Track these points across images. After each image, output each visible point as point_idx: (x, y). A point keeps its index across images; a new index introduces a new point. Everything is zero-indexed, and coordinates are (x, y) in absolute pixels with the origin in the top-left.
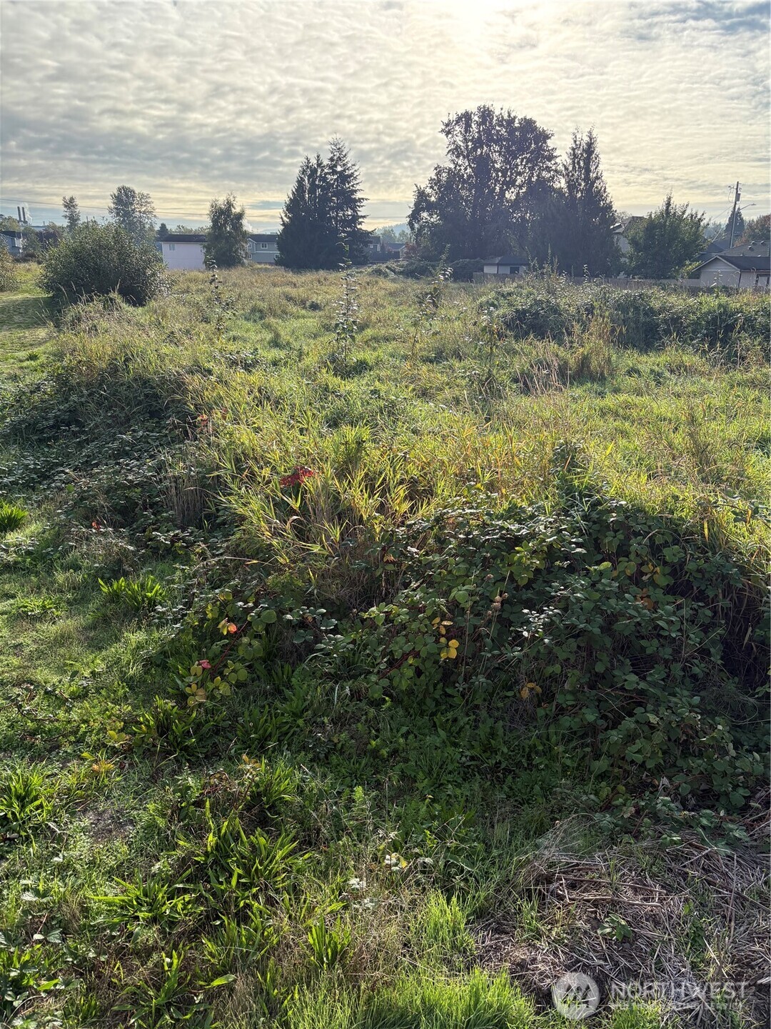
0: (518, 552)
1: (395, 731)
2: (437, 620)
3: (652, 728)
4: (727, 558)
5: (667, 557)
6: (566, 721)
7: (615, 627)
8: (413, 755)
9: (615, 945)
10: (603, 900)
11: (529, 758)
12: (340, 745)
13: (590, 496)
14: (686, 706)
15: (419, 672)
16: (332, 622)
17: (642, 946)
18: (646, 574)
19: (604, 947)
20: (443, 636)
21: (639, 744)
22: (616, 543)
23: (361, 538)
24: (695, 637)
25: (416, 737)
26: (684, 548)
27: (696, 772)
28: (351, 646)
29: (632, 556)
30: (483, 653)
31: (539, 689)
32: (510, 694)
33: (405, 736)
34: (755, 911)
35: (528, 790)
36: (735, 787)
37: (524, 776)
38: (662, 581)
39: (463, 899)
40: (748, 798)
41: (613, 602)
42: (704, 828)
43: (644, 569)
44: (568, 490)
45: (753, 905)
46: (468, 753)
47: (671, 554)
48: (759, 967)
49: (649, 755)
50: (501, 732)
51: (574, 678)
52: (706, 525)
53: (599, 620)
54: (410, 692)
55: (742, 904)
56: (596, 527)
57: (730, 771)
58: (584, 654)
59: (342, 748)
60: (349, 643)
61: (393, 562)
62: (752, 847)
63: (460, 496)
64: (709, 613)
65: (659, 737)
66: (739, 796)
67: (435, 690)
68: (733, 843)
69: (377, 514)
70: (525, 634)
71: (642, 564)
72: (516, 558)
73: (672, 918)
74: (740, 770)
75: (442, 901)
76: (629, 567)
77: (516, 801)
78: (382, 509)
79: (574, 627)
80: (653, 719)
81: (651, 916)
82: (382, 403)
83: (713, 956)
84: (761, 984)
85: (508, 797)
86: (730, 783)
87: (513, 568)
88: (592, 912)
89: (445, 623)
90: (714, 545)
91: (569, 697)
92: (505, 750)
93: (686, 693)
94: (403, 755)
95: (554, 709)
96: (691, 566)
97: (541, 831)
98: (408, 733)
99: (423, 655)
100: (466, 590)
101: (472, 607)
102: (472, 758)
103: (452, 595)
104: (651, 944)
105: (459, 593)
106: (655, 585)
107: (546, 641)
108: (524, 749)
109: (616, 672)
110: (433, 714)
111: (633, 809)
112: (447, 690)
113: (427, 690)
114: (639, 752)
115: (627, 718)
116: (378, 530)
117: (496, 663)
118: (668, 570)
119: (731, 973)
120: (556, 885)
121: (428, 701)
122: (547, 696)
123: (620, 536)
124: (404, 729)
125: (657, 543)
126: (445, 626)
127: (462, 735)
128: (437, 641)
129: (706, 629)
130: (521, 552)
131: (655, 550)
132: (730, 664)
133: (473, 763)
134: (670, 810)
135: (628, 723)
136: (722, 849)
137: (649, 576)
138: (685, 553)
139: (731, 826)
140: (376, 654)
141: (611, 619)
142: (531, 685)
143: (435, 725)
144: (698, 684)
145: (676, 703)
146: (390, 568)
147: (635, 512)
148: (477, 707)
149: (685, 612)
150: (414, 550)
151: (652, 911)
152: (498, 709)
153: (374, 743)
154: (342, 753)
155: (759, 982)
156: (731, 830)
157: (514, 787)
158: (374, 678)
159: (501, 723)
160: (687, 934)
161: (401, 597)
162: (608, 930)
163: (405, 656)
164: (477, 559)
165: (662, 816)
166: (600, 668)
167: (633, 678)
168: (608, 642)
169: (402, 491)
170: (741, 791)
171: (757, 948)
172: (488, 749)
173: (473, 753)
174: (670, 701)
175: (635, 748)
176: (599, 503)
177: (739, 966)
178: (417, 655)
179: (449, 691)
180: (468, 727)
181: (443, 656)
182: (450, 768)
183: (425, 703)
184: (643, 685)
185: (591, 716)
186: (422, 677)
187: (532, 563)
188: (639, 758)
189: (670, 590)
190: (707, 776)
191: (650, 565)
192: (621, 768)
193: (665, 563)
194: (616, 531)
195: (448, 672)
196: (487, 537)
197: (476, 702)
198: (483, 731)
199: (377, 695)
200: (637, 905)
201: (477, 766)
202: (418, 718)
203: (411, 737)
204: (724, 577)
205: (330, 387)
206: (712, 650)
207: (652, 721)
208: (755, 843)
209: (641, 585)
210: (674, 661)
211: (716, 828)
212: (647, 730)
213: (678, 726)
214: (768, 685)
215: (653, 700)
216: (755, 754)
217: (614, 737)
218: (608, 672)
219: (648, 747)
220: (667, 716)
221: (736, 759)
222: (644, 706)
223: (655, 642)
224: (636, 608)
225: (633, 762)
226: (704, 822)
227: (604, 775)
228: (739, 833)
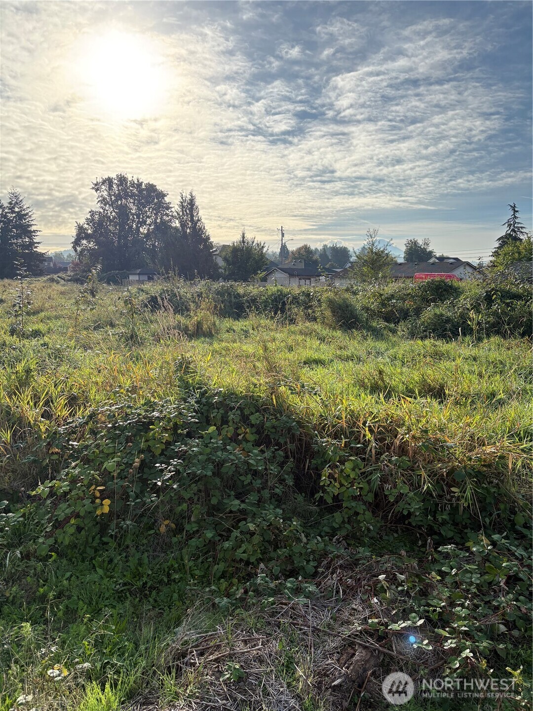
0: (153, 429)
1: (60, 577)
2: (93, 487)
3: (252, 534)
4: (289, 417)
5: (253, 421)
6: (194, 542)
7: (223, 470)
8: (75, 593)
9: (233, 686)
10: (223, 656)
11: (169, 575)
12: (11, 598)
13: (201, 388)
14: (272, 514)
15: (79, 529)
16: (4, 503)
17: (252, 681)
18: (240, 435)
19: (226, 690)
20: (98, 498)
21: (244, 547)
22: (219, 417)
23: (29, 440)
24: (274, 469)
25: (78, 577)
26: (263, 415)
27: (282, 558)
28: (21, 519)
29: (230, 424)
30: (128, 503)
31: (173, 526)
32: (152, 532)
33: (69, 579)
34: (326, 638)
35: (169, 599)
36: (308, 561)
37: (165, 590)
38: (251, 437)
39: (114, 685)
40: (316, 567)
41: (219, 453)
42: (288, 589)
43: (239, 431)
44: (186, 386)
45: (326, 634)
46: (121, 581)
47: (255, 419)
48: (332, 675)
49: (251, 553)
50: (146, 561)
51: (198, 510)
52: (274, 397)
53: (211, 466)
54: (73, 546)
55: (318, 635)
56: (206, 408)
57: (303, 551)
58: (203, 494)
59: (13, 600)
60: (20, 517)
61: (57, 453)
62: (321, 597)
63: (108, 399)
64: (281, 453)
65: (256, 539)
66: (310, 567)
67: (93, 540)
68: (309, 595)
69: (43, 419)
70: (159, 483)
71: (237, 428)
72: (151, 434)
73: (272, 655)
74: (310, 550)
75: (97, 689)
76: (229, 431)
77: (160, 609)
78: (47, 415)
79: (194, 474)
80: (252, 527)
81: (257, 658)
82: (50, 351)
83: (301, 674)
84: (335, 685)
85: (154, 607)
86: (304, 559)
87: (150, 443)
88: (216, 668)
89: (99, 488)
90: (281, 410)
91: (194, 525)
92: (150, 572)
93: (272, 507)
94: (67, 594)
95: (184, 537)
96: (268, 424)
97: (178, 623)
98: (71, 576)
99: (82, 514)
100: (114, 461)
101: (119, 474)
102: (125, 584)
103: (104, 467)
104: (259, 678)
105: (110, 464)
106: (247, 441)
107: (175, 486)
108: (164, 571)
109: (225, 501)
110: (92, 559)
111: (242, 591)
112: (103, 539)
113: (87, 541)
114: (244, 552)
115: (234, 531)
116: (43, 430)
117: (140, 512)
118: (254, 430)
119: (314, 683)
120: (189, 657)
121: (88, 550)
122: (179, 529)
123: (222, 411)
124: (68, 574)
125: (246, 413)
126: (98, 490)
127: (116, 569)
128: (93, 502)
129: (282, 465)
130: (155, 429)
131: (245, 419)
132: (299, 486)
133: (125, 588)
134: (266, 582)
135: (236, 533)
136: (302, 600)
137: (242, 435)
138: (264, 418)
139: (306, 585)
140: (43, 522)
141: (219, 465)
142: (167, 522)
143: (94, 566)
144: (279, 501)
145: (266, 514)
146: (55, 457)
147: (231, 395)
148: (128, 547)
149: (268, 454)
150: (75, 443)
151: (258, 654)
152: (143, 545)
153: (41, 590)
154: (13, 603)
155: (333, 684)
156: (306, 587)
157: (158, 599)
158: (41, 540)
159: (146, 554)
160: (283, 664)
161: (63, 474)
162: (228, 676)
163: (67, 519)
164: (122, 439)
165: (260, 589)
166: (214, 501)
167: (237, 502)
168: (218, 481)
169: (62, 401)
170: (312, 563)
171: (330, 661)
172: (137, 575)
173: (126, 580)
174: (262, 513)
175: (241, 550)
176: (206, 392)
177: (320, 677)
178: (77, 516)
179: (105, 539)
180: (120, 562)
181: (98, 512)
182: (107, 595)
183: (86, 553)
184: (243, 506)
185: (209, 534)
186: (83, 532)
187: (162, 436)
188: (245, 556)
189: (257, 444)
190: (290, 558)
191: (243, 428)
192: (233, 567)
193: (252, 426)
194: (218, 409)
195: (103, 524)
196: (129, 422)
197: (126, 543)
198: (133, 562)
199: (44, 553)
200: (247, 652)
201: (128, 589)
202: (80, 563)
203: (73, 578)
204: (290, 429)
205: (7, 343)
206: (286, 476)
207: (252, 529)
208: (323, 594)
209: (238, 443)
210: (263, 488)
211: (297, 588)
212: (248, 536)
213: (269, 529)
214: (321, 492)
215: (251, 515)
216: (319, 538)
217: (227, 545)
218: (220, 502)
219: (250, 547)
220: (260, 522)
221: (307, 544)
222: (245, 519)
223: (249, 476)
224: (235, 455)
225: (241, 560)
226: (289, 585)
227: (223, 575)
228: (312, 588)
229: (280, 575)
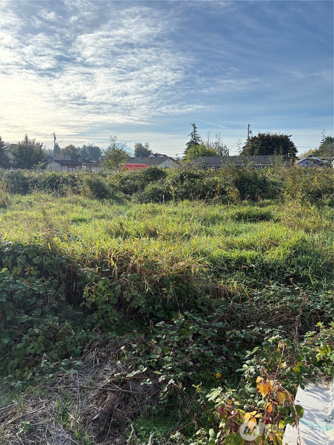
3: (37, 336)
4: (60, 257)
5: (35, 262)
7: (15, 297)
9: (26, 436)
10: (18, 419)
14: (51, 321)
17: (40, 430)
18: (27, 272)
19: (21, 440)
21: (32, 345)
22: (10, 261)
24: (51, 291)
26: (42, 257)
27: (59, 347)
29: (19, 265)
34: (89, 391)
36: (76, 347)
38: (34, 273)
40: (82, 349)
41: (11, 286)
42: (63, 366)
43: (26, 270)
45: (88, 389)
47: (36, 260)
48: (93, 413)
49: (37, 348)
52: (49, 245)
53: (5, 295)
55: (83, 391)
57: (73, 341)
58: (1, 314)
62: (85, 367)
64: (56, 281)
65: (40, 339)
66: (78, 350)
68: (77, 368)
71: (24, 268)
73: (52, 410)
74: (77, 339)
76: (18, 270)
80: (37, 331)
81: (42, 414)
83: (72, 417)
84: (94, 419)
86: (74, 346)
88: (13, 427)
90: (54, 252)
93: (51, 316)
96: (46, 263)
104: (44, 427)
106: (32, 275)
109: (17, 317)
111: (31, 374)
114: (32, 348)
115: (24, 335)
118: (36, 268)
119: (81, 421)
123: (12, 257)
125: (30, 257)
129: (56, 289)
131: (29, 261)
132: (69, 300)
134: (48, 365)
135: (26, 337)
136: (73, 371)
137: (28, 272)
138: (43, 259)
139: (75, 362)
141: (11, 293)
144: (56, 311)
145: (47, 321)
147: (18, 246)
149: (47, 283)
151: (42, 412)
155: (93, 419)
156: (75, 363)
160: (60, 415)
162: (21, 431)
165: (44, 370)
166: (9, 318)
167: (26, 316)
168: (11, 304)
170: (79, 347)
171: (91, 405)
174: (44, 321)
175: (30, 347)
177: (85, 417)
184: (30, 318)
185: (6, 341)
188: (33, 351)
189: (39, 277)
190: (64, 347)
191: (28, 267)
192: (25, 360)
193: (35, 265)
194: (9, 256)
200: (34, 412)
204: (61, 265)
206: (60, 295)
207: (37, 332)
208: (87, 365)
209: (25, 277)
210: (45, 305)
211: (69, 365)
212: (35, 337)
213: (50, 330)
214: (83, 302)
215: (36, 323)
216: (83, 331)
217: (19, 346)
218: (13, 319)
219: (36, 344)
220: (43, 327)
221: (75, 336)
222: (32, 327)
223: (34, 298)
224: (23, 285)
225: (30, 354)
226: (63, 364)
227: (18, 367)
228: (79, 363)
229: (58, 358)
